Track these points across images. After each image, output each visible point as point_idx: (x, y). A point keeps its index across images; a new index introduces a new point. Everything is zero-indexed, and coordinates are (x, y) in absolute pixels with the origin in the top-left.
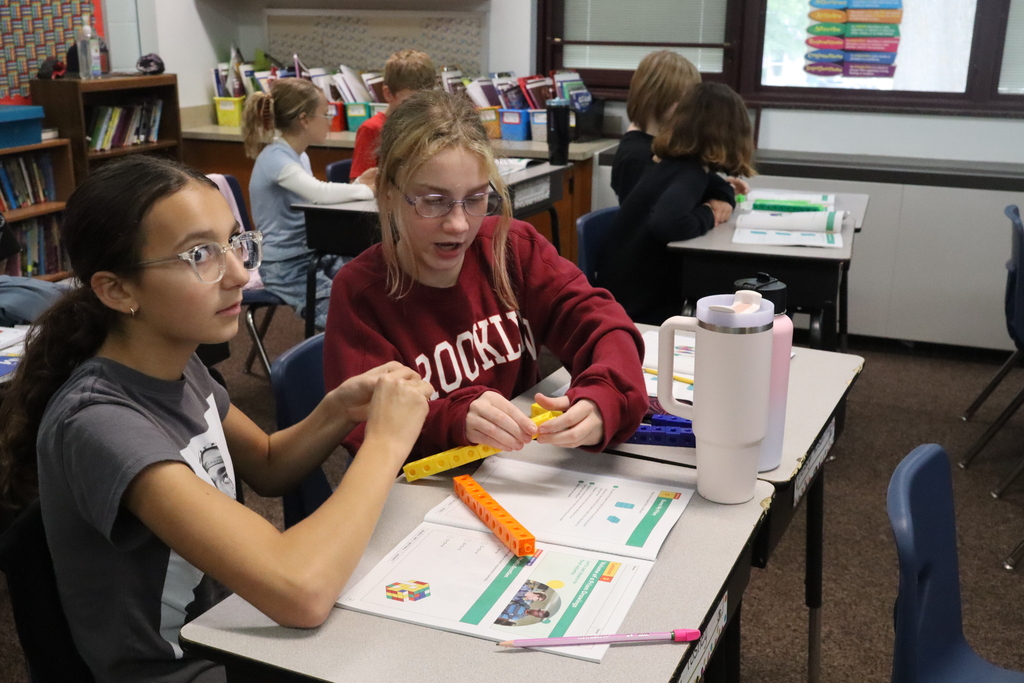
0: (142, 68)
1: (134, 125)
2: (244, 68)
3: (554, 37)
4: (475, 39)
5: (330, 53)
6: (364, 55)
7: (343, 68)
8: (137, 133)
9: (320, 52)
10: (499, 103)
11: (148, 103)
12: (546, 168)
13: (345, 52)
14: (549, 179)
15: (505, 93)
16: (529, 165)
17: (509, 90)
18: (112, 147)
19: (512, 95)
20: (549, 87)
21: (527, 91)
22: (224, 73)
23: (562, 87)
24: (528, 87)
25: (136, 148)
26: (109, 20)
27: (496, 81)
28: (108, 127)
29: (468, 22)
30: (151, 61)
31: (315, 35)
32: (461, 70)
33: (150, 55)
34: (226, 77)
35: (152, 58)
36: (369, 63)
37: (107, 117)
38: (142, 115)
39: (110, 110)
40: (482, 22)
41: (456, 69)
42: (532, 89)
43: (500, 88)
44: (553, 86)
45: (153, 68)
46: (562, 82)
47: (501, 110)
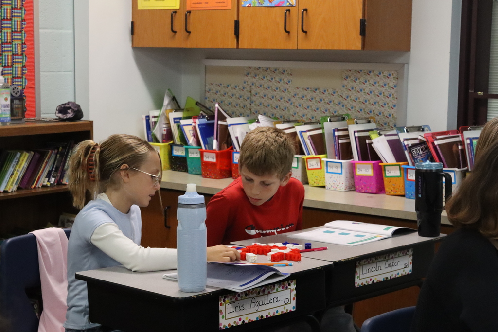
0: (60, 115)
1: (46, 167)
2: (173, 115)
3: (476, 91)
4: (393, 91)
5: (257, 103)
6: (287, 105)
7: (260, 117)
8: (48, 176)
9: (249, 101)
10: (405, 160)
11: (64, 148)
12: (414, 238)
13: (271, 102)
14: (411, 253)
15: (410, 149)
16: (396, 234)
17: (414, 146)
18: (19, 188)
19: (418, 151)
20: (457, 143)
21: (435, 147)
22: (154, 120)
23: (471, 144)
24: (436, 143)
25: (45, 190)
26: (42, 69)
27: (402, 136)
28: (14, 170)
29: (386, 74)
30: (69, 108)
31: (245, 85)
32: (375, 122)
33: (68, 103)
34: (155, 123)
35: (70, 105)
36: (291, 112)
37: (15, 160)
38: (56, 158)
39: (18, 154)
40: (400, 74)
41: (369, 122)
42: (439, 145)
43: (406, 143)
44: (462, 143)
45: (70, 115)
46: (471, 139)
47: (407, 167)
